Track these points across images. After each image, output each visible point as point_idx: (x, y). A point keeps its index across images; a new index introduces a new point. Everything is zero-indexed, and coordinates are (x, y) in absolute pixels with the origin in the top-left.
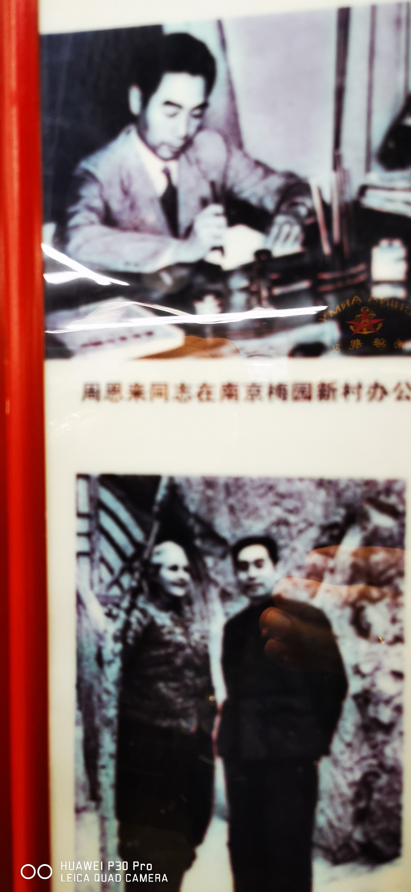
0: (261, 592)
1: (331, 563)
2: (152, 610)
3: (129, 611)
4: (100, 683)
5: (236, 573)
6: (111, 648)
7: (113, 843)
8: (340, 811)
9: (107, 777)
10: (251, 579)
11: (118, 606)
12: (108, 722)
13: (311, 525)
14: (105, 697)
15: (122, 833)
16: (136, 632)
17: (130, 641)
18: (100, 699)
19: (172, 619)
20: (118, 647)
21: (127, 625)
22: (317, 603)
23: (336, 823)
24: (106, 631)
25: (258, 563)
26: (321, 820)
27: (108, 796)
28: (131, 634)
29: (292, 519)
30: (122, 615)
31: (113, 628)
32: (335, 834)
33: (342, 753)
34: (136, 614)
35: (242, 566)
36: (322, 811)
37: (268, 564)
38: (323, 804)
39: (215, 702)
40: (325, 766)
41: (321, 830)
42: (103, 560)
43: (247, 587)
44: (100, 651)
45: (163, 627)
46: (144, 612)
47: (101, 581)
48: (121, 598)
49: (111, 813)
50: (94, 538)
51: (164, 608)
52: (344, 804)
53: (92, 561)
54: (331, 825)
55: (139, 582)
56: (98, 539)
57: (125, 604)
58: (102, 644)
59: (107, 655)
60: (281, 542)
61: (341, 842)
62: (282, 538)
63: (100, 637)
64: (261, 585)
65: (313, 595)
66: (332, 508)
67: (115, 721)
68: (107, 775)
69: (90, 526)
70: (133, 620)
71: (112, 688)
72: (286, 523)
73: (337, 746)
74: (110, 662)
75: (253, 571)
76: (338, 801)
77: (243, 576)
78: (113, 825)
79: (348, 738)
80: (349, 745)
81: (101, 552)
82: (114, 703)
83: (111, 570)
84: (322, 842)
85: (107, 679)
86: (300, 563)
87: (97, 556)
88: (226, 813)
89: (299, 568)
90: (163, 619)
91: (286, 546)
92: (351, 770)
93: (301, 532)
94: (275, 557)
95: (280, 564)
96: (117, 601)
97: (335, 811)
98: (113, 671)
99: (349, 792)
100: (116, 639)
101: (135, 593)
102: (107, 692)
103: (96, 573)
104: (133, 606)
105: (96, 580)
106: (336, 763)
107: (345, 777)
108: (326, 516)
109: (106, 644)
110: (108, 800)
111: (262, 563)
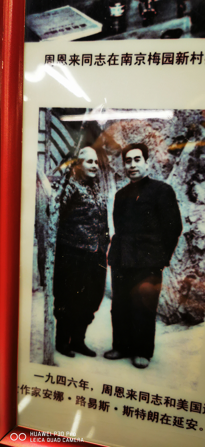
0: (137, 175)
1: (178, 159)
2: (77, 185)
3: (64, 186)
4: (48, 224)
5: (124, 165)
6: (54, 205)
7: (51, 308)
8: (173, 296)
9: (49, 274)
10: (132, 168)
11: (59, 182)
12: (51, 245)
13: (168, 137)
14: (50, 232)
15: (56, 303)
16: (68, 197)
17: (64, 202)
18: (47, 233)
19: (88, 190)
20: (58, 205)
21: (63, 193)
22: (168, 182)
23: (170, 303)
24: (52, 196)
25: (137, 159)
26: (162, 301)
27: (50, 283)
28: (65, 198)
29: (157, 134)
30: (61, 187)
31: (55, 194)
32: (169, 308)
33: (176, 265)
34: (69, 186)
35: (127, 160)
36: (163, 296)
37: (142, 159)
38: (163, 292)
39: (108, 235)
40: (166, 272)
41: (161, 306)
42: (52, 156)
43: (129, 173)
44: (48, 206)
45: (83, 195)
46: (72, 185)
47: (50, 168)
48: (61, 178)
49: (51, 293)
50: (47, 144)
51: (84, 184)
52: (175, 292)
53: (46, 157)
54: (167, 304)
55: (71, 169)
56: (50, 145)
57: (63, 181)
58: (49, 203)
59: (52, 209)
60: (150, 147)
61: (171, 313)
62: (151, 144)
63: (49, 199)
64: (138, 171)
65: (166, 178)
66: (180, 127)
67: (55, 245)
68: (49, 273)
69: (46, 137)
70: (67, 190)
71: (54, 227)
72: (154, 136)
73: (173, 261)
74: (53, 213)
75: (134, 164)
76: (172, 290)
77: (128, 166)
78: (52, 299)
79: (180, 257)
80: (180, 261)
81: (51, 152)
82: (54, 235)
83: (56, 162)
84: (161, 313)
85: (51, 222)
86: (160, 159)
87: (49, 154)
88: (111, 295)
89: (159, 162)
90: (83, 190)
91: (153, 149)
92: (180, 274)
93: (161, 141)
94: (146, 156)
95: (149, 159)
96: (58, 180)
97: (170, 296)
98: (55, 218)
99: (178, 286)
100: (57, 201)
101: (68, 175)
102: (52, 229)
103: (48, 164)
104: (67, 182)
105: (48, 167)
106: (172, 270)
107: (177, 278)
108: (176, 133)
109: (51, 204)
110: (50, 286)
111: (139, 159)
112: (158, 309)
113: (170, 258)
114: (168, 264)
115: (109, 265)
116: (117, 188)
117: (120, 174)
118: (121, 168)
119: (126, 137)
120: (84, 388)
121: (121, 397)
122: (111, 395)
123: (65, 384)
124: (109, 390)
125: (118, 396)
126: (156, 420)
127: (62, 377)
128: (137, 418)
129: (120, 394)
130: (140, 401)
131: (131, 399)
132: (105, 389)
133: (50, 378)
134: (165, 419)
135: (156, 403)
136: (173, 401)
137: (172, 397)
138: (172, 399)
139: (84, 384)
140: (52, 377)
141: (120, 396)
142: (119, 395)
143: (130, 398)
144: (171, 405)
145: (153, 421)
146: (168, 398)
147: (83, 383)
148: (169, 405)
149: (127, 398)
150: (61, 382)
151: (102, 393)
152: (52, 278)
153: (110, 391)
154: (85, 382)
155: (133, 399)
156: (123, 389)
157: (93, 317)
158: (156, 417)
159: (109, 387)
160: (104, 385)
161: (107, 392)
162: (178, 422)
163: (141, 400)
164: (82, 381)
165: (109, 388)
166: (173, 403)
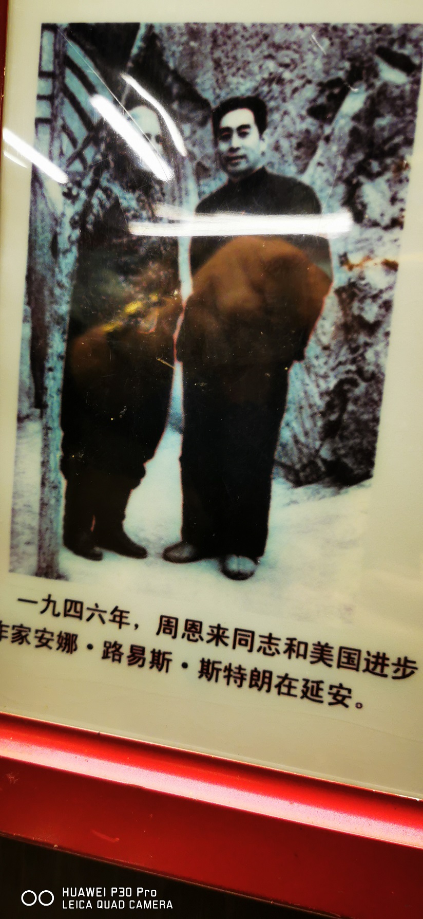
0: (243, 165)
1: (327, 130)
2: (117, 190)
3: (90, 191)
4: (53, 275)
5: (216, 144)
6: (68, 233)
7: (56, 456)
8: (308, 424)
9: (54, 382)
10: (233, 150)
11: (79, 184)
12: (59, 320)
13: (309, 82)
14: (57, 291)
15: (66, 446)
16: (97, 216)
17: (90, 227)
18: (52, 294)
19: (138, 200)
20: (77, 233)
21: (88, 206)
22: (305, 179)
23: (302, 439)
24: (63, 215)
25: (243, 131)
26: (285, 435)
27: (54, 402)
28: (91, 218)
29: (287, 75)
30: (83, 195)
31: (70, 211)
32: (300, 451)
33: (317, 357)
34: (99, 193)
35: (223, 134)
36: (288, 425)
37: (254, 131)
38: (288, 417)
39: (179, 296)
40: (296, 372)
41: (284, 446)
42: (65, 128)
43: (227, 160)
44: (55, 236)
45: (128, 210)
46: (106, 191)
47: (61, 154)
48: (83, 175)
49: (56, 423)
50: (57, 102)
51: (131, 187)
52: (313, 416)
53: (53, 130)
54: (297, 441)
55: (105, 156)
56: (62, 103)
57: (87, 182)
58: (58, 230)
59: (63, 243)
60: (272, 104)
61: (305, 461)
62: (272, 98)
63: (57, 221)
64: (244, 157)
65: (302, 171)
66: (334, 61)
67: (67, 319)
68: (54, 379)
69: (54, 87)
70: (95, 201)
71: (65, 281)
72: (280, 81)
73: (312, 349)
74: (66, 252)
75: (236, 141)
76: (307, 412)
77: (223, 147)
78: (58, 435)
79: (325, 340)
80: (326, 348)
81: (63, 119)
82: (67, 298)
83: (74, 141)
84: (284, 460)
85: (61, 271)
86: (292, 130)
87: (60, 122)
88: (182, 424)
89: (289, 136)
90: (129, 200)
91: (277, 108)
92: (325, 377)
93: (295, 90)
94: (262, 124)
95: (268, 131)
96: (78, 178)
97: (303, 426)
98: (68, 262)
99: (320, 403)
100: (74, 224)
101: (99, 168)
102: (61, 286)
103: (57, 144)
104: (96, 184)
105: (56, 152)
106: (308, 369)
107: (318, 386)
108: (327, 72)
109: (62, 231)
110: (54, 408)
111: (247, 130)
112: (278, 453)
113: (304, 343)
114: (300, 356)
115: (180, 359)
116: (200, 194)
117: (207, 163)
118: (210, 150)
119: (221, 82)
120: (121, 624)
121: (196, 641)
122: (174, 637)
123: (80, 617)
124: (173, 626)
125: (189, 639)
126: (265, 687)
127: (74, 603)
128: (228, 683)
129: (194, 636)
130: (234, 647)
131: (217, 644)
132: (164, 625)
133: (51, 605)
134: (286, 684)
135: (268, 651)
136: (302, 647)
137: (300, 639)
138: (300, 643)
139: (121, 617)
140: (55, 602)
141: (194, 638)
142: (191, 637)
143: (214, 642)
144: (298, 655)
145: (260, 689)
146: (292, 640)
147: (117, 613)
148: (294, 655)
149: (208, 642)
150: (72, 612)
151: (158, 633)
152: (59, 390)
153: (173, 629)
154: (122, 612)
155: (220, 644)
156: (201, 623)
157: (142, 473)
158: (267, 680)
159: (172, 620)
160: (162, 617)
161: (168, 631)
162: (312, 691)
163: (237, 646)
164: (116, 609)
165: (172, 622)
166: (302, 651)
